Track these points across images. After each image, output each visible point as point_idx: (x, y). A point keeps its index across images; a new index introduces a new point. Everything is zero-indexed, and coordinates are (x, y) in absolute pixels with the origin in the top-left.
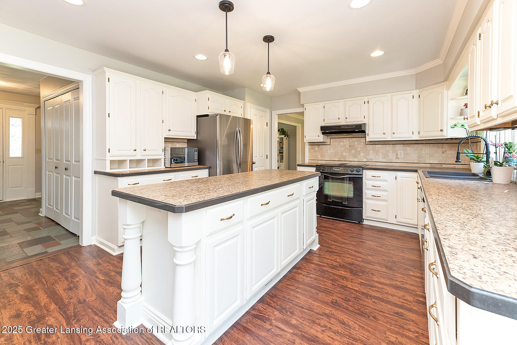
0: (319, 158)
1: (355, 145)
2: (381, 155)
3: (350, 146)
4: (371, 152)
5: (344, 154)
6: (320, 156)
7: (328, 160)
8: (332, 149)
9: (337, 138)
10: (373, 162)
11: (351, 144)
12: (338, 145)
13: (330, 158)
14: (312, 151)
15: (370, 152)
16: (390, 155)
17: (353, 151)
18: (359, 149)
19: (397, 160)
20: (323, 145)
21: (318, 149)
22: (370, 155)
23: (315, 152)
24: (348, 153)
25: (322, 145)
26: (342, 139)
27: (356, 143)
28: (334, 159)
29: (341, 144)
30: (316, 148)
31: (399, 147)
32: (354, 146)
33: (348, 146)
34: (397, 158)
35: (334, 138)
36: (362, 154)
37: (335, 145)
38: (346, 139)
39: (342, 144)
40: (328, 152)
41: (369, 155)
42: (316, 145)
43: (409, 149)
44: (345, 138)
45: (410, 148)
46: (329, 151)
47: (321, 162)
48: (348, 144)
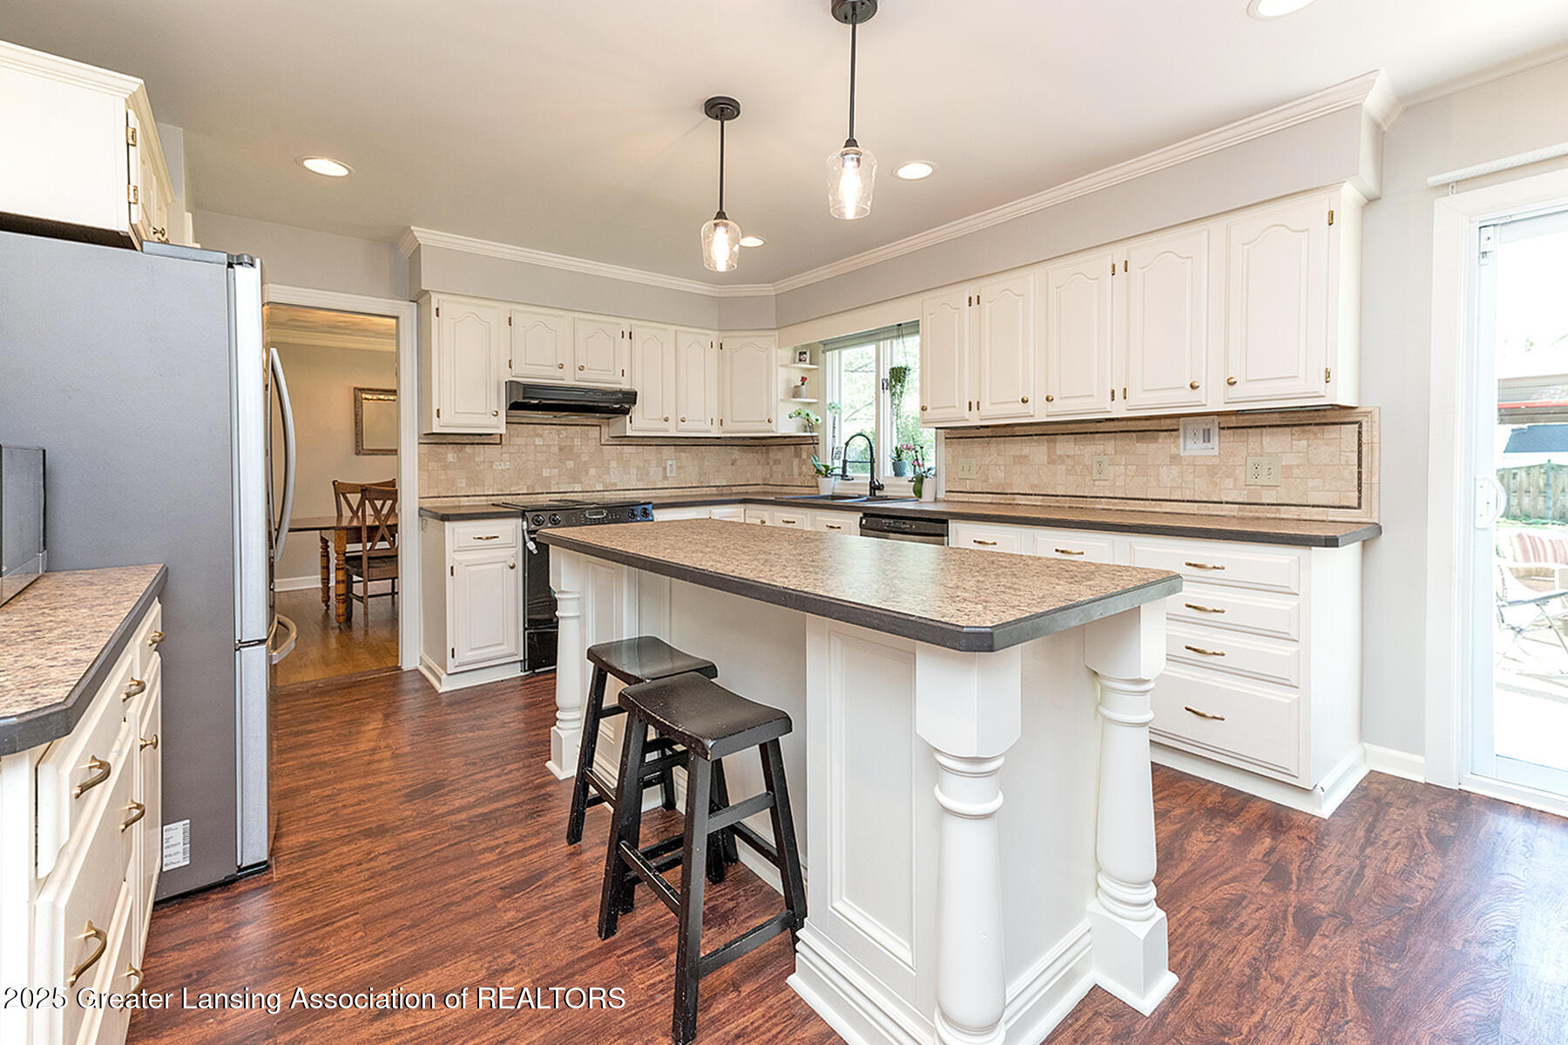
0: (463, 488)
1: (575, 448)
2: (634, 471)
3: (561, 449)
4: (614, 464)
5: (546, 473)
6: (464, 480)
7: (494, 495)
8: (506, 456)
9: (523, 423)
10: (618, 492)
11: (564, 444)
12: (526, 445)
13: (500, 487)
14: (432, 465)
15: (611, 466)
16: (652, 470)
17: (570, 464)
18: (585, 458)
19: (665, 482)
20: (477, 446)
21: (458, 457)
22: (611, 473)
23: (444, 470)
24: (557, 470)
25: (473, 444)
26: (537, 426)
27: (577, 442)
28: (514, 490)
29: (537, 443)
30: (451, 455)
31: (668, 452)
32: (571, 448)
33: (556, 450)
34: (665, 478)
35: (514, 423)
36: (592, 472)
37: (519, 445)
38: (548, 427)
39: (539, 441)
40: (494, 467)
41: (608, 474)
42: (450, 444)
43: (686, 456)
44: (547, 424)
45: (687, 454)
46: (497, 463)
47: (469, 501)
48: (556, 443)
